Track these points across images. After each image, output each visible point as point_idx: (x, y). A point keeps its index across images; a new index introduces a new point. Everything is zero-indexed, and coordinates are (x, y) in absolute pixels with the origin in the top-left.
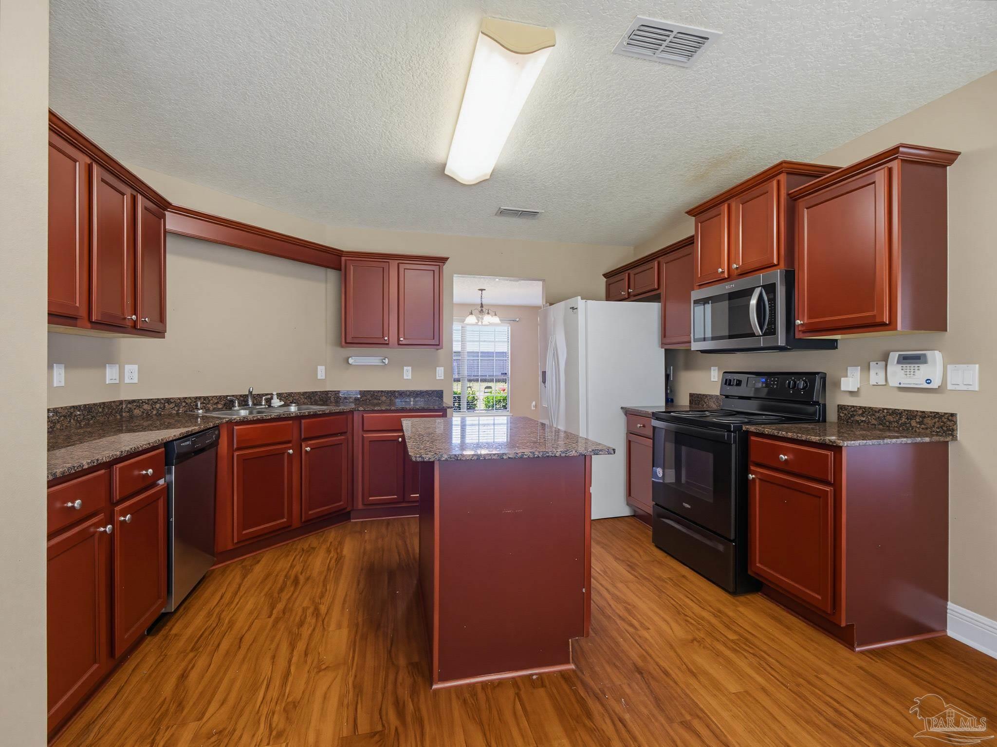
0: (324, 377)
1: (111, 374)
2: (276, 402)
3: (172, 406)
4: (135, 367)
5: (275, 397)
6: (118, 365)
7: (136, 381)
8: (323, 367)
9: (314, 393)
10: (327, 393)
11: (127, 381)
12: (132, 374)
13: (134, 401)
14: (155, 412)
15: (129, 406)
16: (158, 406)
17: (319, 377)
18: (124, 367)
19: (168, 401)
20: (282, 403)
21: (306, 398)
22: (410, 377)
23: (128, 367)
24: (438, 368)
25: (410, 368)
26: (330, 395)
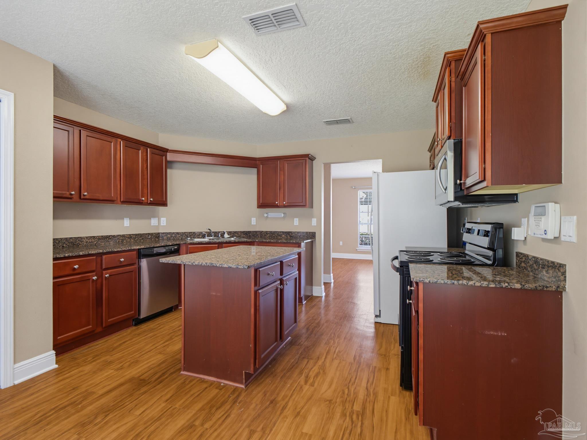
0: (255, 224)
1: (154, 222)
2: (226, 236)
3: (180, 235)
4: (165, 219)
5: (226, 233)
6: (157, 218)
7: (165, 225)
8: (255, 219)
9: (249, 232)
10: (256, 232)
11: (162, 224)
12: (164, 221)
13: (164, 233)
14: (172, 238)
15: (162, 235)
16: (173, 235)
17: (252, 224)
18: (161, 219)
19: (178, 233)
20: (229, 236)
21: (244, 234)
22: (297, 224)
23: (162, 219)
24: (313, 219)
25: (297, 219)
26: (258, 233)
